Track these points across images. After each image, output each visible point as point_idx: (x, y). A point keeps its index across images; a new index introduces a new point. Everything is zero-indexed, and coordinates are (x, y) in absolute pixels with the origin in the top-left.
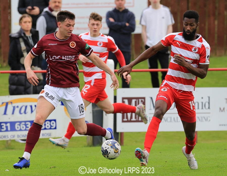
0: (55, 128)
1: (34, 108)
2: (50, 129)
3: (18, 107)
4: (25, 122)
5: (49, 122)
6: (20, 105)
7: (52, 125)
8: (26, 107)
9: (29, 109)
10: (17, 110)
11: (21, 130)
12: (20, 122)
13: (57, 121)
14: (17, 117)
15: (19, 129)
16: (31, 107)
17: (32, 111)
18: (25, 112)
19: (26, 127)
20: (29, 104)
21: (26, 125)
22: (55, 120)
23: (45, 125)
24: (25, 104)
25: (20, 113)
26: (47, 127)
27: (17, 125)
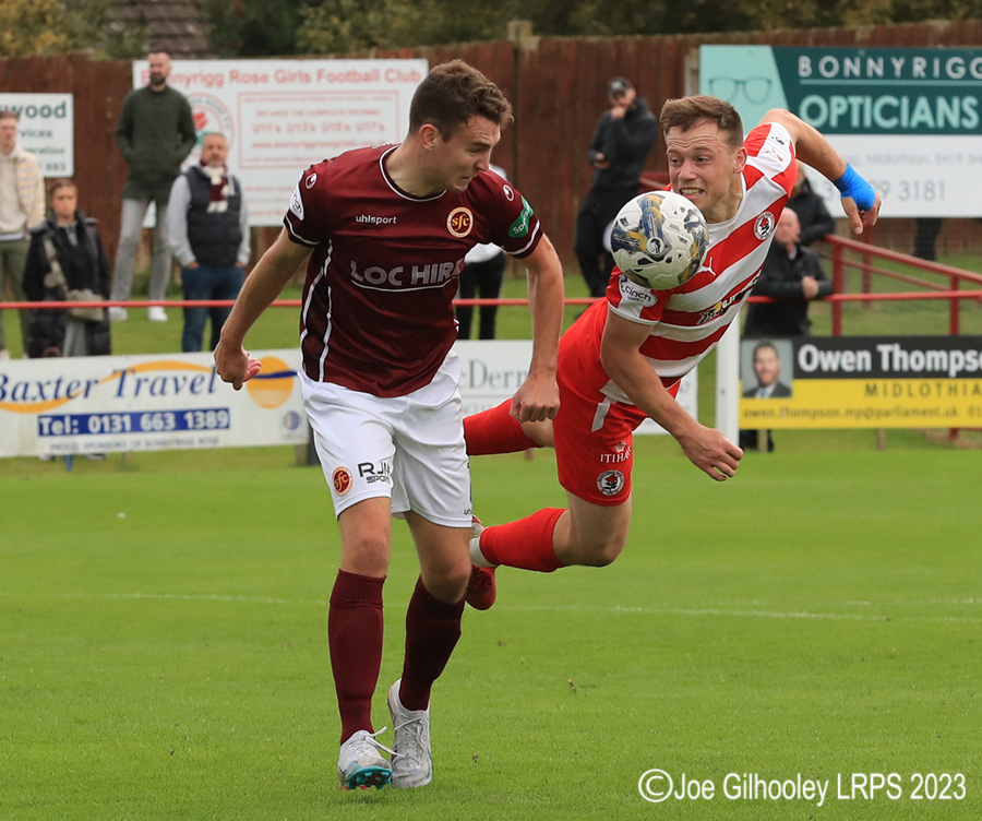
0: (227, 427)
1: (181, 382)
2: (217, 427)
3: (147, 380)
4: (163, 413)
5: (213, 413)
6: (152, 375)
7: (220, 419)
8: (165, 381)
9: (170, 386)
10: (145, 388)
11: (153, 430)
12: (153, 414)
13: (232, 412)
14: (145, 402)
15: (149, 428)
16: (176, 380)
17: (177, 390)
18: (162, 392)
19: (165, 424)
20: (170, 374)
21: (164, 419)
22: (226, 410)
23: (205, 419)
24: (163, 374)
25: (152, 392)
26: (209, 424)
27: (144, 421)
